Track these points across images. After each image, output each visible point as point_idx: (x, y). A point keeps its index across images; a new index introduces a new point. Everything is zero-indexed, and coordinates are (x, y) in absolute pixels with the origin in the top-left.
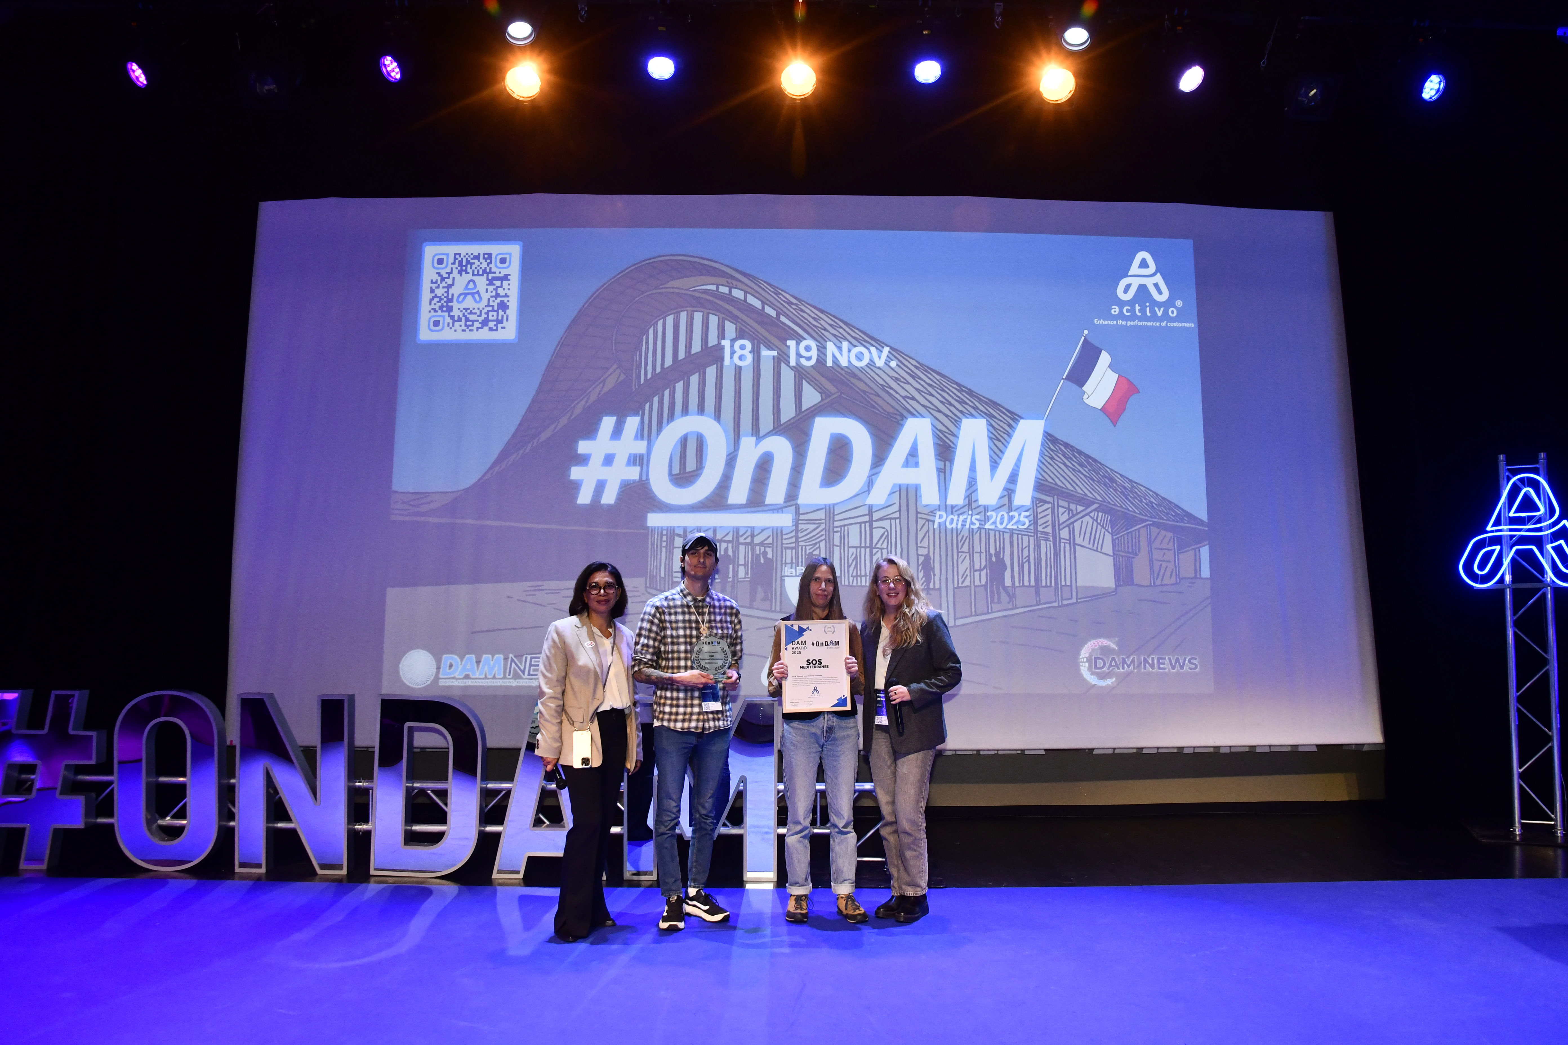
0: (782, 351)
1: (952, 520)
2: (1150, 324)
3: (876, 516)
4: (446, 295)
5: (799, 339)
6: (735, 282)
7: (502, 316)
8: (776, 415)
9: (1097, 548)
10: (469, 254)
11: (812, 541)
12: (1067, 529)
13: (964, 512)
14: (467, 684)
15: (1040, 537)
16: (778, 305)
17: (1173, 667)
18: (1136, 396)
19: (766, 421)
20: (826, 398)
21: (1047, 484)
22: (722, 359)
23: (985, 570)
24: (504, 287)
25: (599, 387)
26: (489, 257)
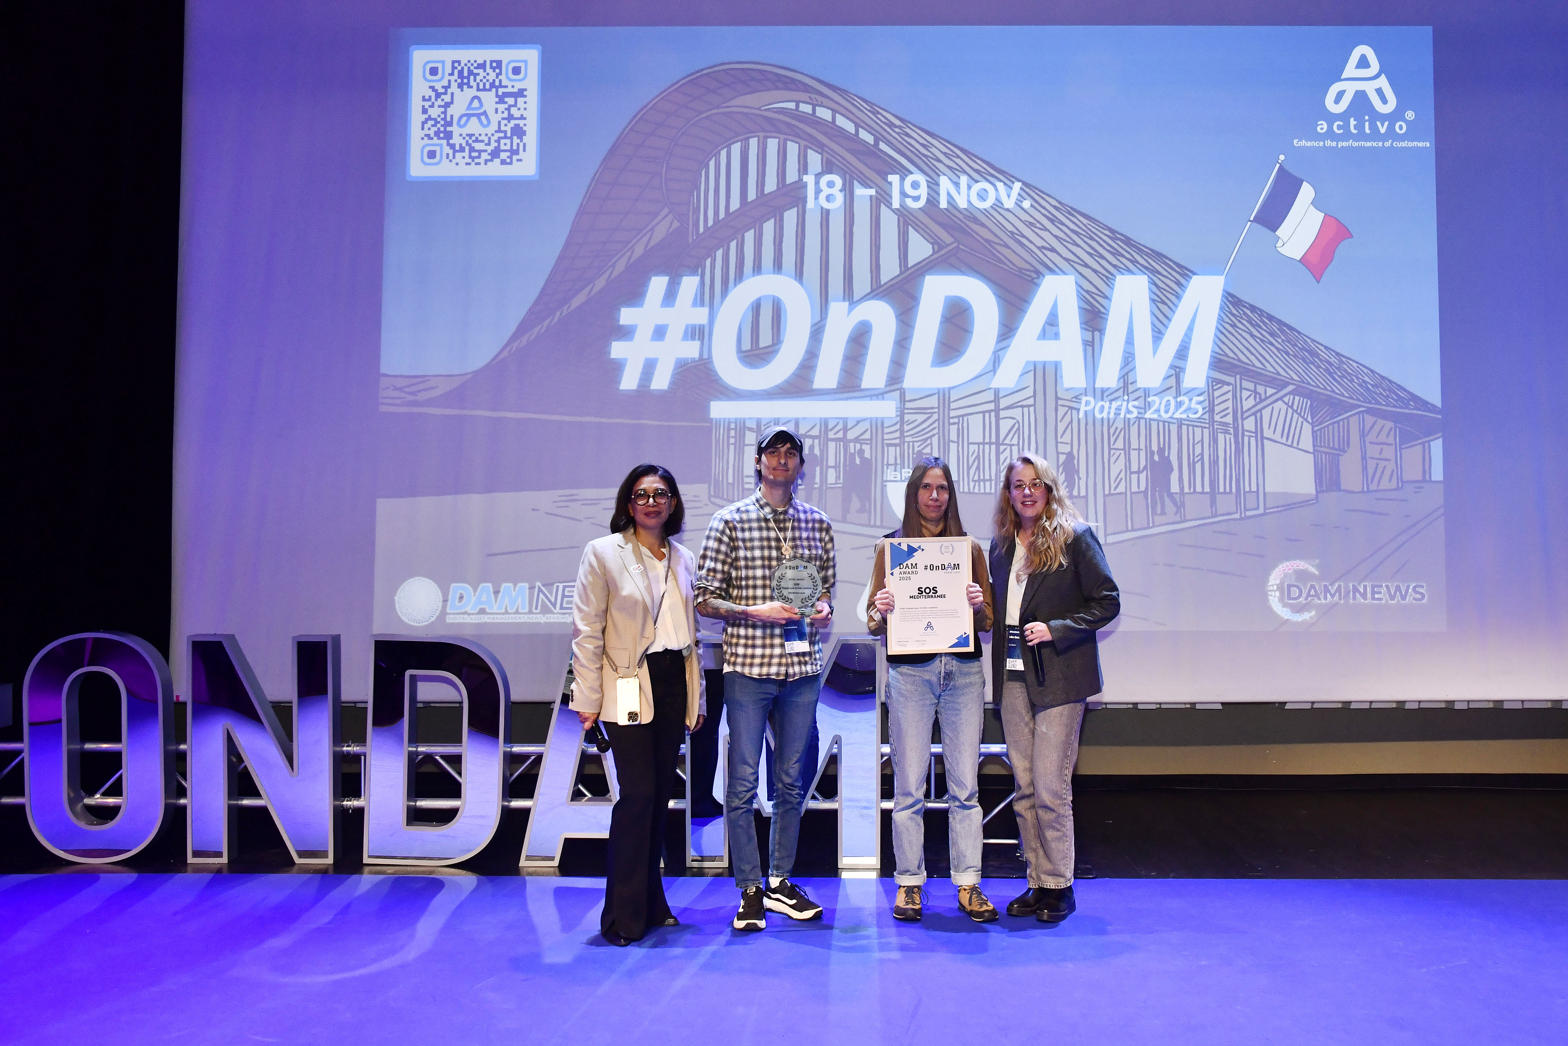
0: (881, 189)
1: (1103, 407)
2: (1369, 144)
3: (1003, 403)
4: (442, 116)
5: (904, 173)
6: (819, 98)
7: (518, 144)
8: (874, 273)
9: (1292, 442)
10: (472, 62)
11: (922, 435)
12: (1253, 417)
13: (1118, 397)
14: (483, 621)
15: (1217, 428)
16: (876, 128)
17: (1392, 598)
18: (1347, 242)
19: (862, 282)
20: (938, 252)
21: (1226, 359)
22: (804, 200)
23: (1145, 472)
24: (518, 106)
25: (646, 239)
26: (498, 65)
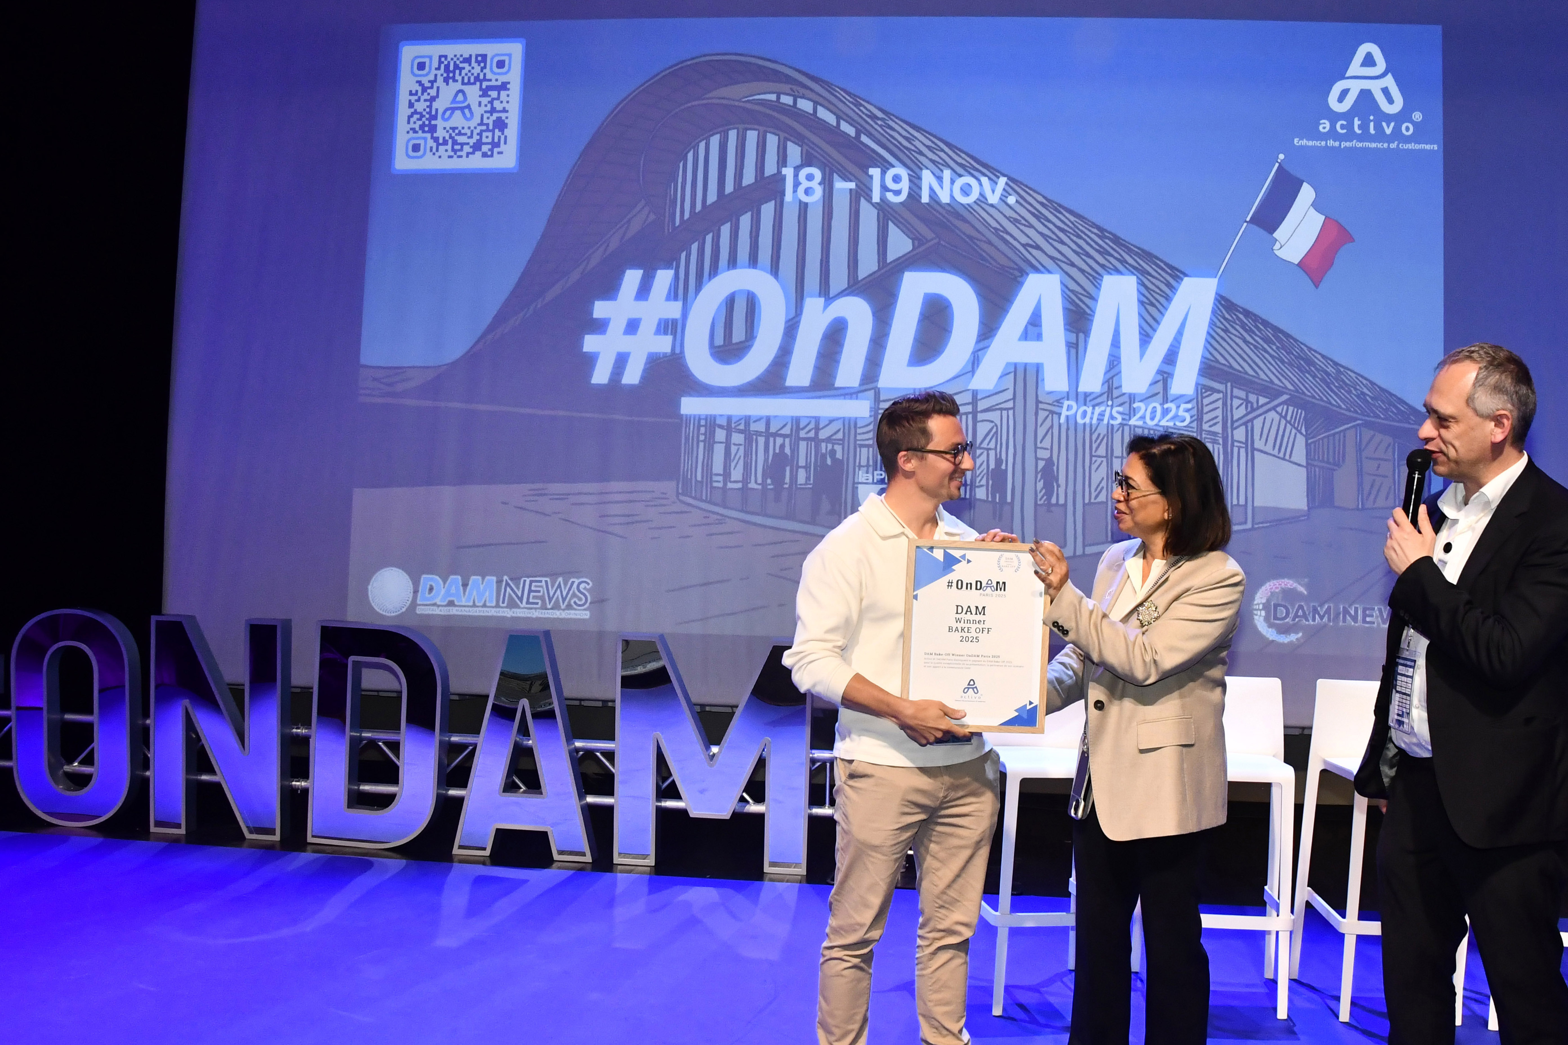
0: (861, 182)
1: (1085, 413)
3: (981, 405)
4: (428, 110)
5: (885, 166)
6: (801, 90)
7: (499, 137)
8: (851, 270)
9: (1285, 455)
10: (458, 56)
12: (1243, 427)
13: (1102, 402)
14: (451, 613)
16: (860, 120)
18: (1348, 246)
19: (839, 278)
20: (919, 246)
21: (1217, 365)
22: (783, 193)
24: (501, 99)
25: (622, 230)
26: (482, 59)
